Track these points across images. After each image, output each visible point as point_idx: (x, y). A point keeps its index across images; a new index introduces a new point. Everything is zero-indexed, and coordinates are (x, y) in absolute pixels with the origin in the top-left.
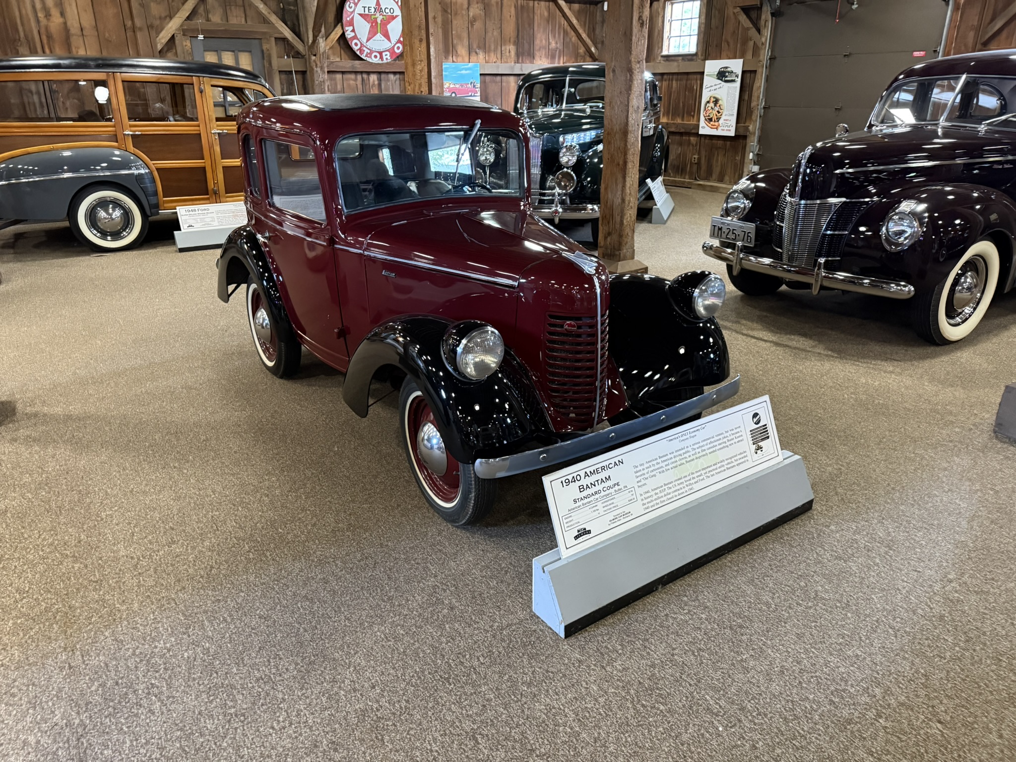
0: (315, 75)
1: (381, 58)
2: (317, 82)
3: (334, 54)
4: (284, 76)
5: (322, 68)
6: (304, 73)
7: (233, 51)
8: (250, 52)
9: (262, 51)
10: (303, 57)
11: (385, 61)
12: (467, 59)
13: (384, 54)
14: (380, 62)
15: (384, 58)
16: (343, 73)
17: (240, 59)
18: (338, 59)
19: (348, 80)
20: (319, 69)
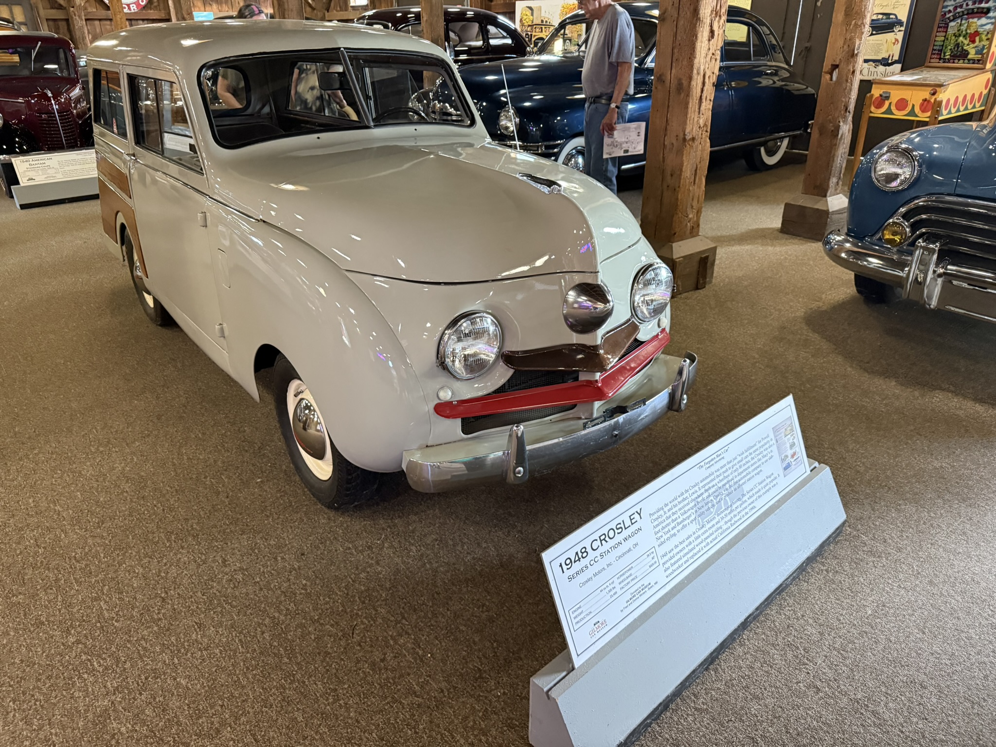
0: (75, 22)
1: (129, 8)
2: (77, 27)
3: (90, 6)
4: (51, 23)
5: (80, 16)
6: (67, 20)
7: (7, 5)
8: (20, 5)
9: (31, 4)
10: (65, 8)
11: (133, 11)
12: (203, 8)
13: (131, 6)
14: (129, 12)
15: (132, 8)
16: (100, 20)
17: (14, 11)
18: (94, 10)
19: (105, 25)
20: (77, 18)
